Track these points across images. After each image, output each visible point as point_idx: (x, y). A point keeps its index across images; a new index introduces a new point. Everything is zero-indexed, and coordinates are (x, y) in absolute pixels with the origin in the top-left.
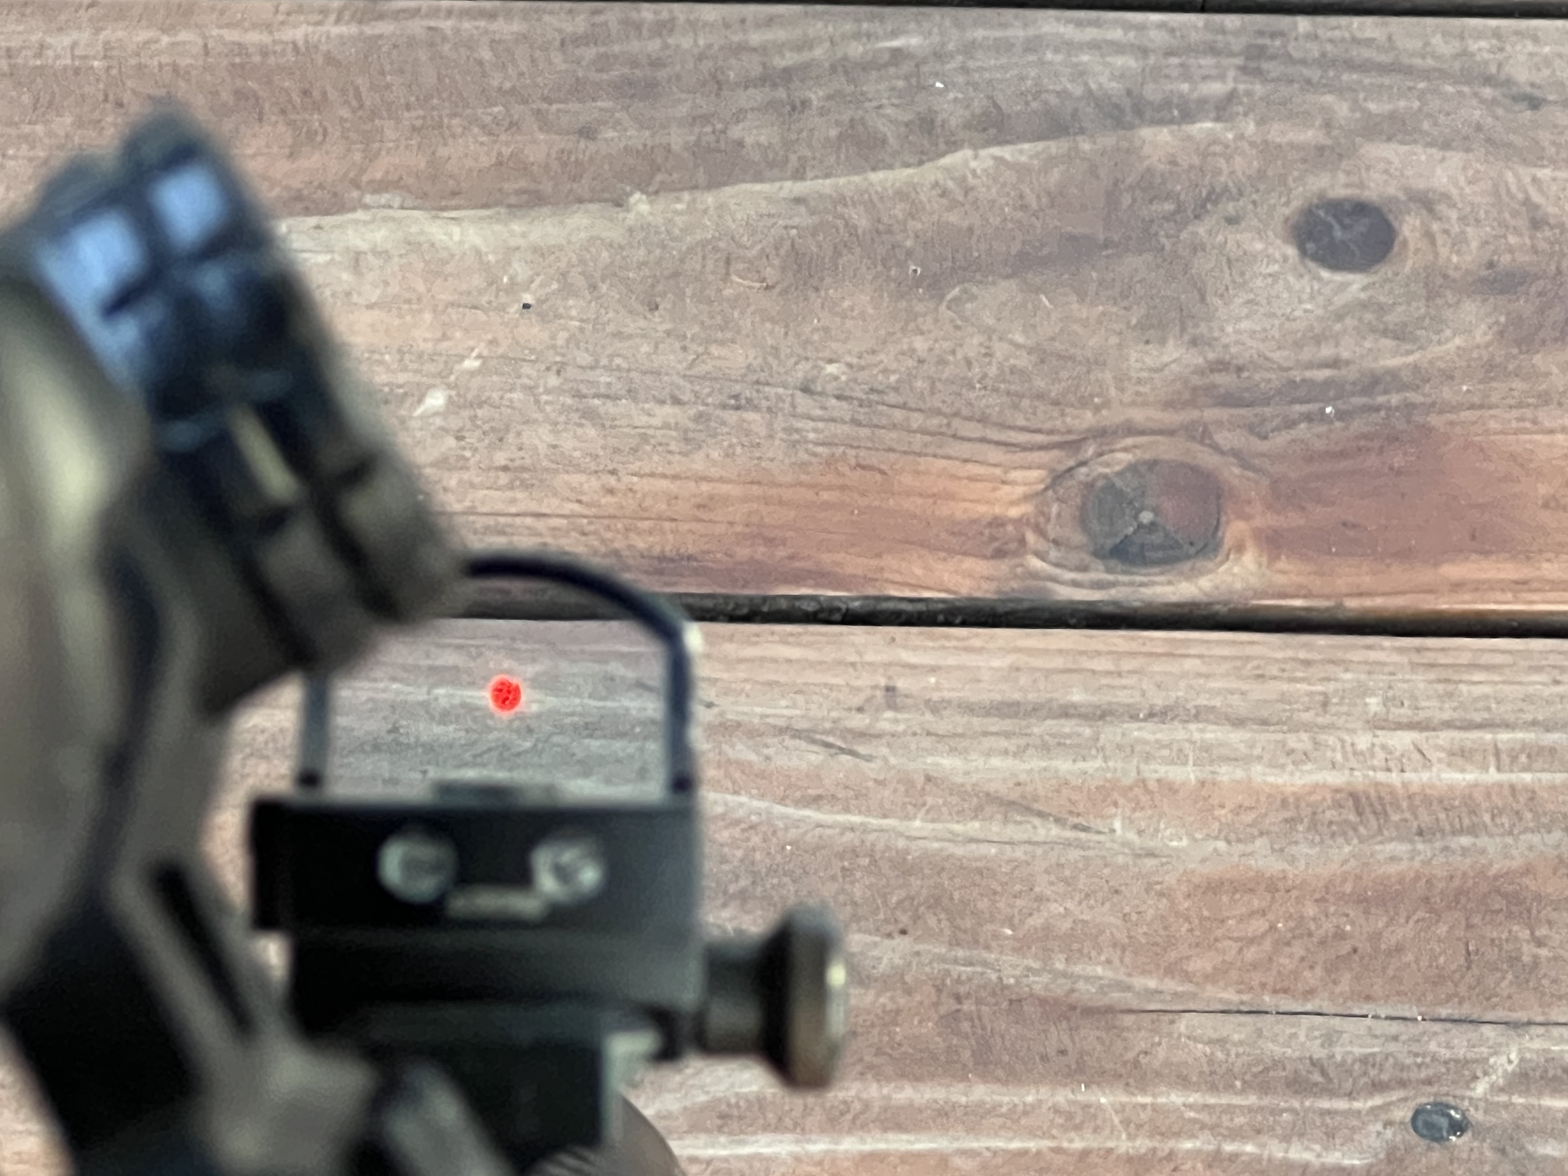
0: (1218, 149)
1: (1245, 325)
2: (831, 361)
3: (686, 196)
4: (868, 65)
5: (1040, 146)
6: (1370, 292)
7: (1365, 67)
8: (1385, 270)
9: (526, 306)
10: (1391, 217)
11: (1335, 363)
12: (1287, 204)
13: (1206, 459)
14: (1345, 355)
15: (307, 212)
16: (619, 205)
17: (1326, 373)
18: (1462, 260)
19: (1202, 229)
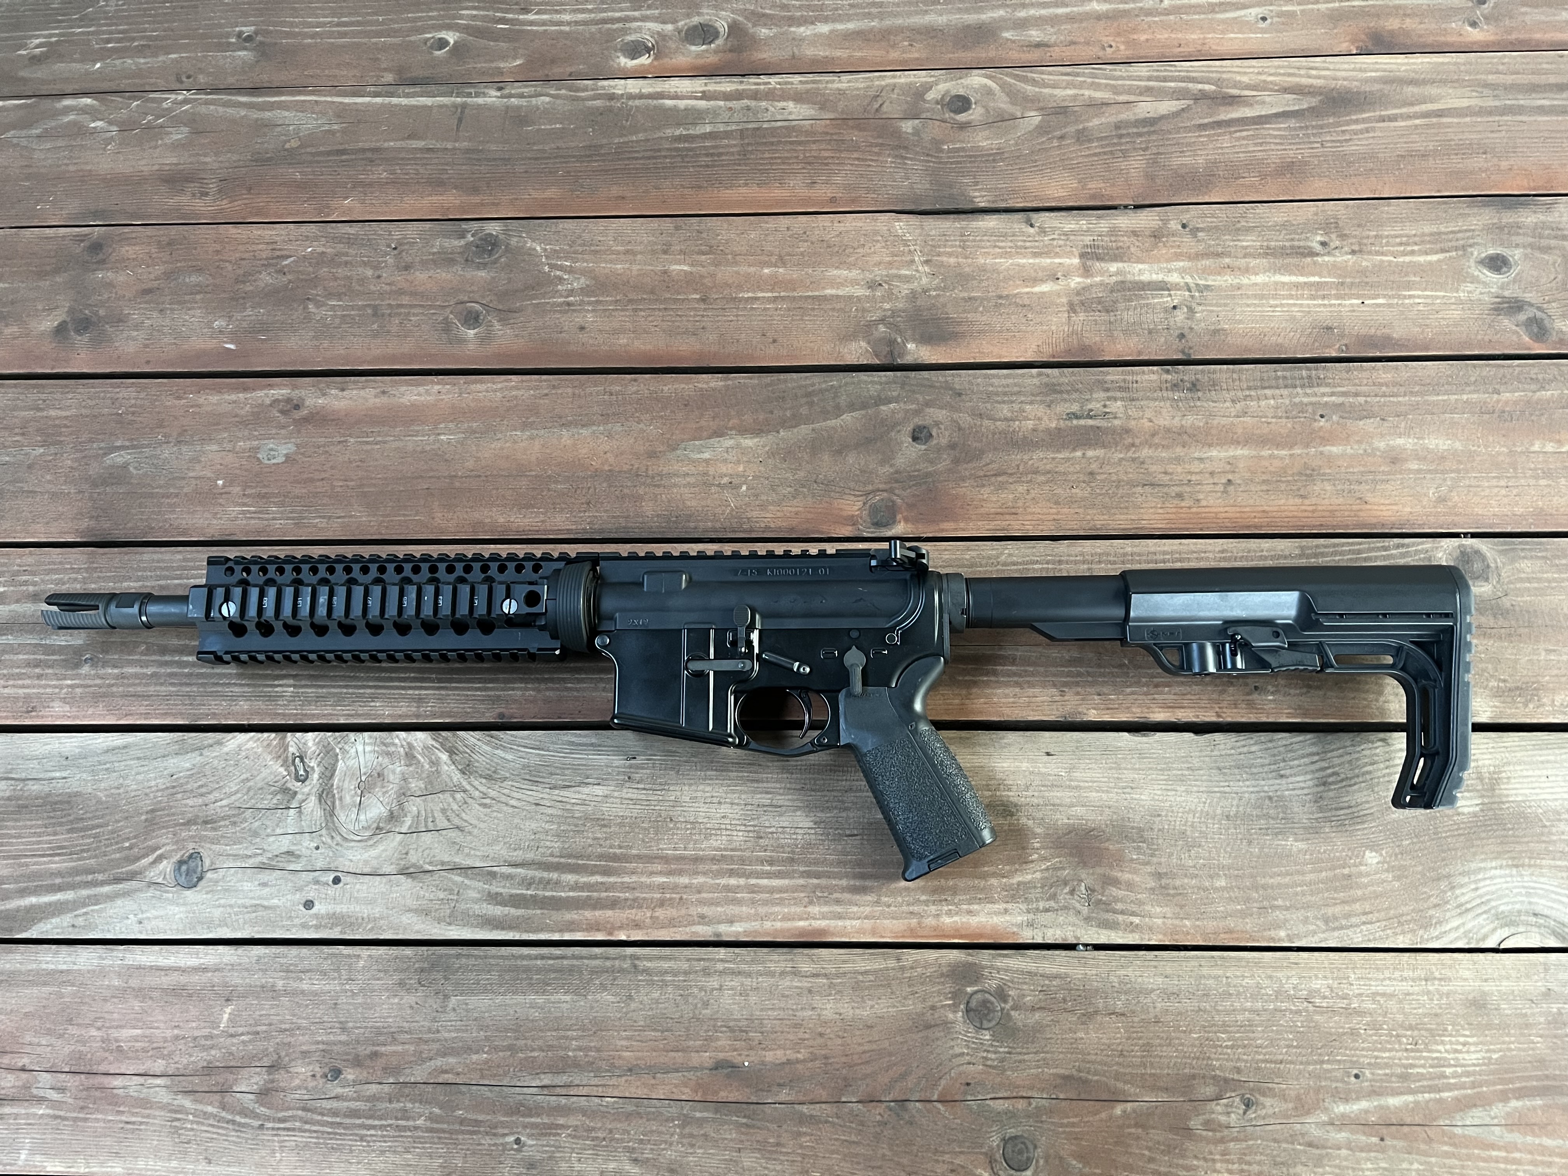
0: (896, 411)
1: (901, 460)
2: (820, 473)
3: (791, 429)
4: (827, 390)
5: (861, 412)
6: (926, 450)
7: (925, 386)
8: (929, 444)
9: (761, 461)
10: (930, 429)
11: (919, 470)
12: (910, 426)
13: (893, 498)
14: (921, 468)
16: (778, 432)
17: (917, 472)
18: (944, 441)
19: (893, 434)
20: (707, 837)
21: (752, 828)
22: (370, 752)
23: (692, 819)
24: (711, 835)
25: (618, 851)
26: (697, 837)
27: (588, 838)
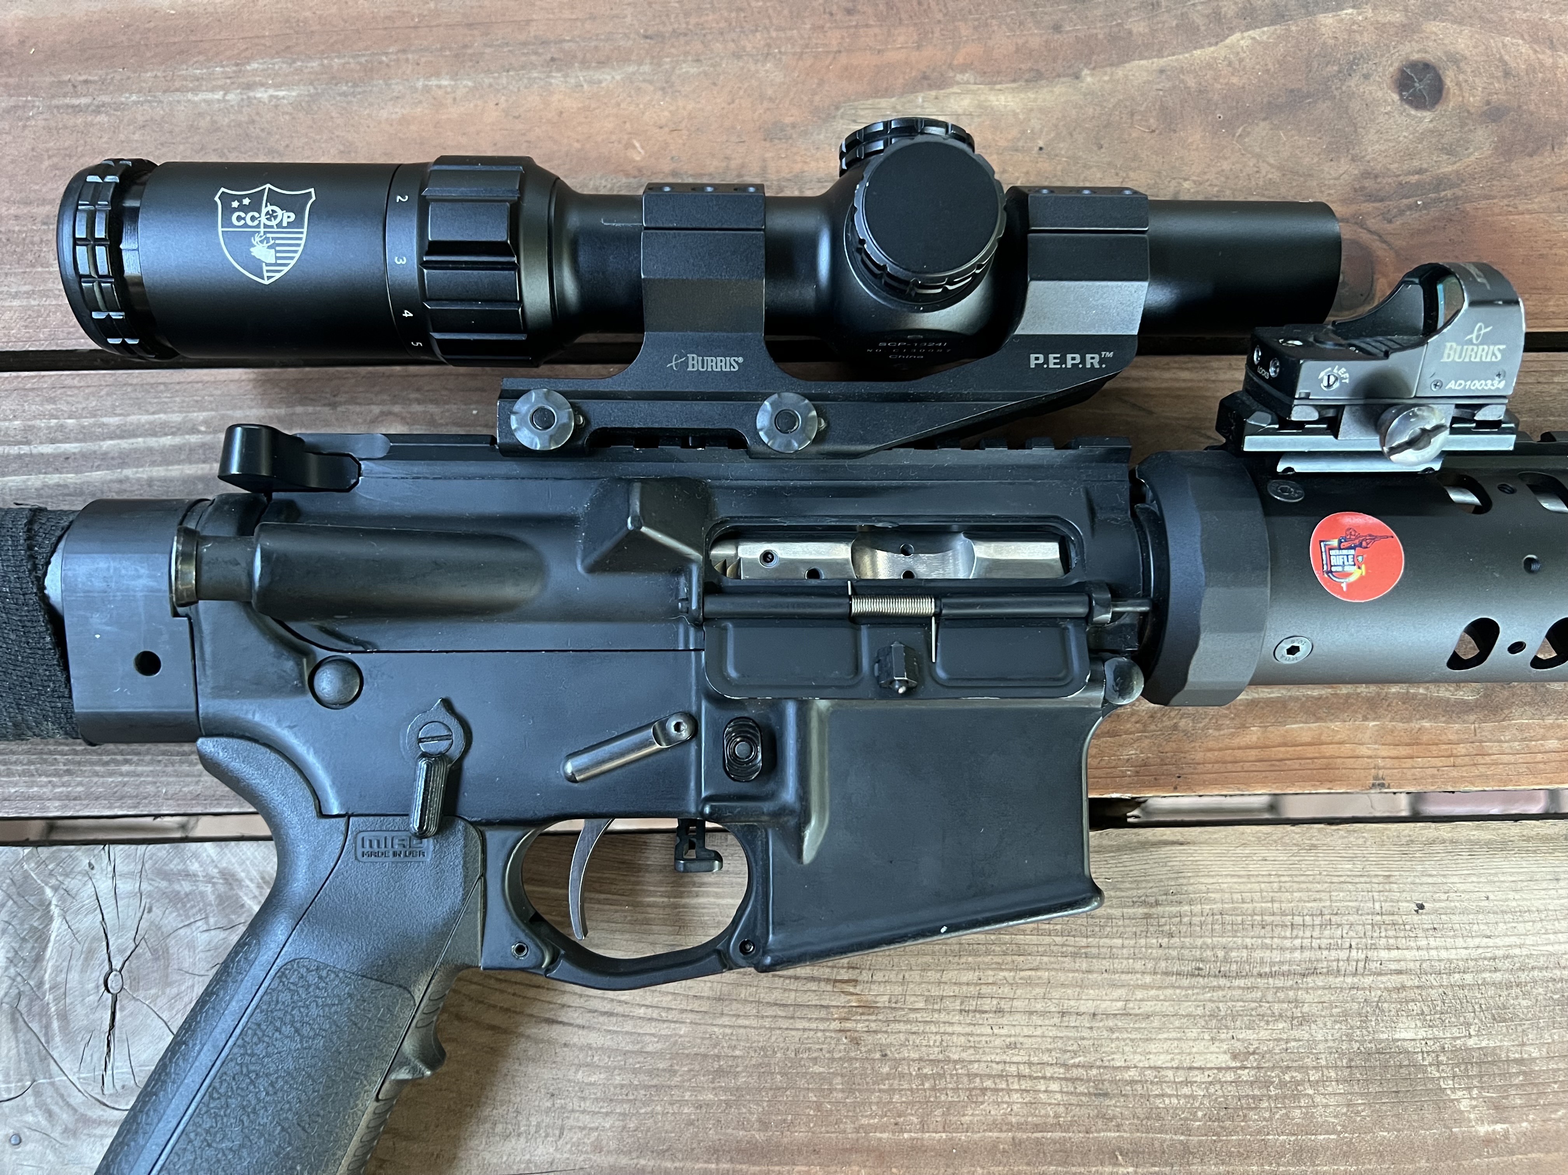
0: (1355, 27)
1: (1377, 147)
2: (1185, 180)
3: (1108, 69)
5: (1272, 28)
6: (1435, 123)
8: (1439, 108)
9: (1041, 149)
10: (1441, 72)
11: (1420, 171)
12: (1391, 65)
13: (1365, 236)
14: (1425, 166)
15: (930, 87)
16: (1077, 78)
17: (1417, 177)
18: (1475, 100)
19: (1352, 83)
20: (975, 1095)
21: (1081, 1072)
22: (131, 895)
23: (935, 1053)
24: (984, 1090)
25: (759, 1136)
26: (952, 1097)
27: (683, 1102)
